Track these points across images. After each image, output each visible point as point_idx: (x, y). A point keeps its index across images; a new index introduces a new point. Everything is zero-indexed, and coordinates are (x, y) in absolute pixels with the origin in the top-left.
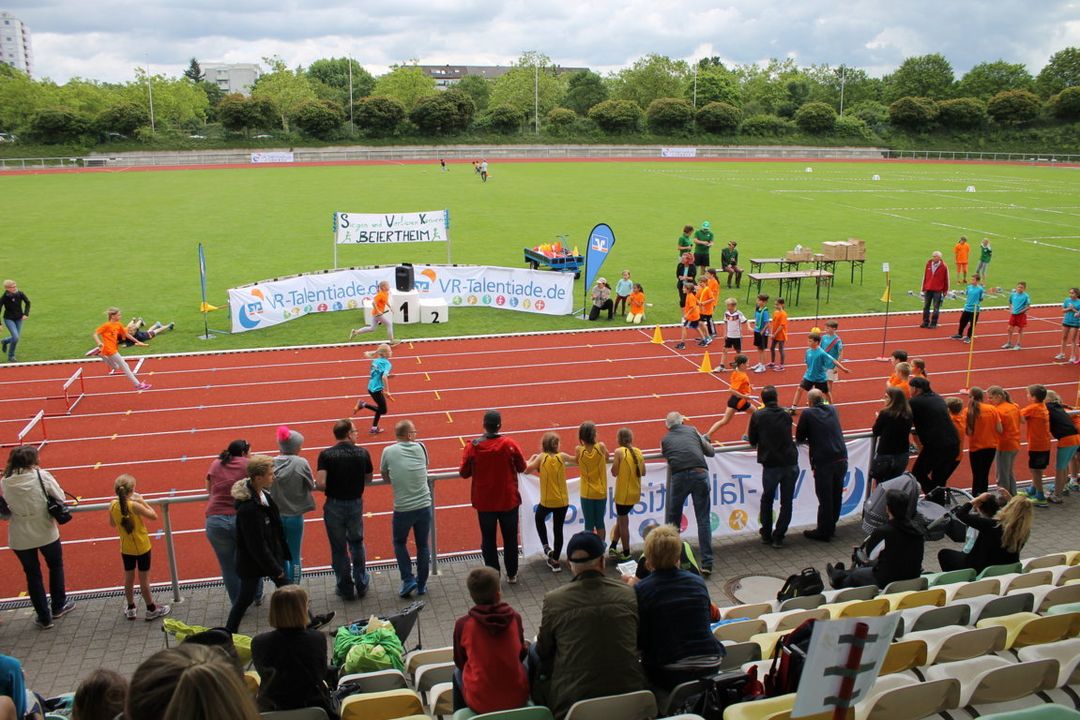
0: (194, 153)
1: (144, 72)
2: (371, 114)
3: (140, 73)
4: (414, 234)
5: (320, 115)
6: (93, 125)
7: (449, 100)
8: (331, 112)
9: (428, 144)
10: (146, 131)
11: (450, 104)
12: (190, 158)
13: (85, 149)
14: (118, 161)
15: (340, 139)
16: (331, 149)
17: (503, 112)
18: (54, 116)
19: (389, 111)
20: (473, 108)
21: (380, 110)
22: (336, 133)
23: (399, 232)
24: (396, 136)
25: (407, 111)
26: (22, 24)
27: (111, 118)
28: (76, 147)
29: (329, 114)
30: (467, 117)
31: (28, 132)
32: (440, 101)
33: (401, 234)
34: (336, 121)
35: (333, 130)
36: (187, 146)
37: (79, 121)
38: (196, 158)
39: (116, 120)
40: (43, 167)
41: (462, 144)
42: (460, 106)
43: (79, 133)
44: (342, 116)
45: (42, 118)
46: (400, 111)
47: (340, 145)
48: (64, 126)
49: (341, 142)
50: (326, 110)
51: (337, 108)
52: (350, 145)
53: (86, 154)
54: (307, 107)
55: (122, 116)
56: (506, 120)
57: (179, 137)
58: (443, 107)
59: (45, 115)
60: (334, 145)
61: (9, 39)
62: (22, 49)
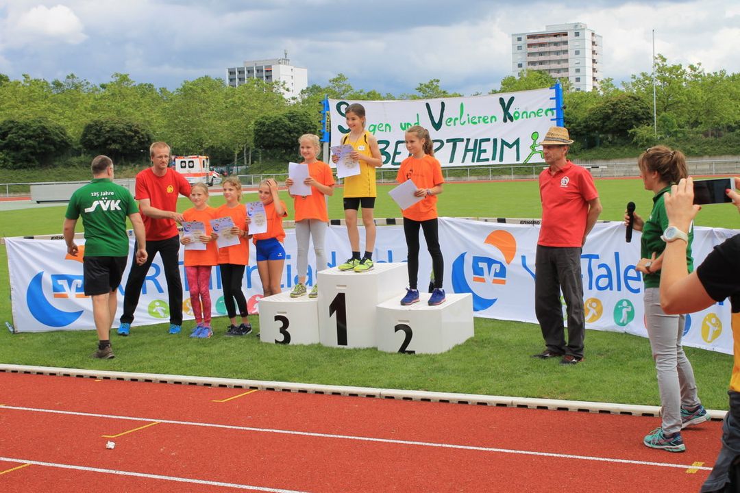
0: (706, 159)
1: (664, 60)
3: (659, 61)
4: (487, 146)
6: (579, 125)
10: (642, 131)
12: (699, 167)
14: (603, 170)
23: (455, 142)
26: (593, 34)
27: (602, 116)
33: (461, 147)
36: (697, 150)
38: (707, 167)
39: (607, 117)
40: (512, 177)
55: (615, 112)
57: (688, 140)
61: (577, 53)
62: (589, 63)
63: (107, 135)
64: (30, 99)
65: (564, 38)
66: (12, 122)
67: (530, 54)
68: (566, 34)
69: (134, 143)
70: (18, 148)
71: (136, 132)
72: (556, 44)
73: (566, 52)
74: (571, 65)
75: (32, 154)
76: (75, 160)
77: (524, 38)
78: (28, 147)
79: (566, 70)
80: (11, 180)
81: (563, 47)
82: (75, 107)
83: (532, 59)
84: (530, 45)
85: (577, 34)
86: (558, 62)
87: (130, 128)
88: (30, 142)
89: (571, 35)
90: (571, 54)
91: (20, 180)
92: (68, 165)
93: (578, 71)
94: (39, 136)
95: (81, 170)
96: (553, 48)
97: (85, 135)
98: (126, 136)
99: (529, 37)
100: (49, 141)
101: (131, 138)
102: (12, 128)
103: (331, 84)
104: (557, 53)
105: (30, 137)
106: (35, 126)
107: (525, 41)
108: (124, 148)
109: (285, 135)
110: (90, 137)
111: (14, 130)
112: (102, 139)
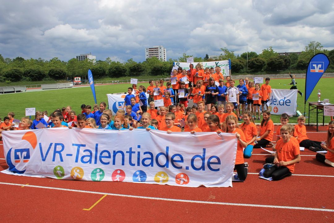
2: (254, 64)
5: (237, 65)
7: (281, 58)
8: (241, 63)
9: (273, 74)
11: (281, 60)
13: (166, 76)
15: (244, 72)
16: (240, 76)
17: (301, 62)
18: (158, 67)
19: (260, 63)
20: (290, 61)
21: (257, 62)
22: (242, 70)
24: (263, 71)
25: (266, 63)
26: (164, 48)
28: (163, 76)
29: (240, 64)
30: (288, 64)
31: (150, 72)
32: (278, 58)
34: (242, 66)
35: (241, 69)
37: (164, 68)
41: (286, 73)
42: (285, 60)
43: (164, 72)
44: (244, 65)
45: (155, 67)
46: (264, 62)
47: (243, 74)
48: (160, 70)
49: (244, 73)
50: (239, 63)
51: (243, 62)
52: (246, 74)
53: (165, 78)
54: (233, 62)
56: (302, 64)
58: (279, 61)
59: (155, 66)
60: (241, 75)
61: (160, 52)
62: (163, 55)
63: (55, 73)
64: (32, 65)
65: (157, 49)
66: (31, 70)
67: (150, 53)
68: (158, 48)
69: (62, 74)
70: (33, 76)
71: (62, 72)
72: (155, 50)
73: (158, 52)
74: (159, 55)
75: (37, 77)
76: (47, 79)
77: (148, 49)
78: (35, 76)
79: (158, 56)
80: (32, 84)
81: (157, 51)
82: (43, 66)
83: (150, 54)
84: (149, 51)
85: (160, 48)
86: (156, 55)
87: (61, 70)
88: (36, 74)
89: (159, 48)
90: (159, 53)
91: (34, 84)
92: (45, 80)
93: (161, 57)
94: (38, 73)
95: (48, 81)
96: (155, 51)
97: (49, 73)
98: (60, 73)
99: (149, 49)
100: (41, 74)
101: (61, 73)
102: (31, 71)
103: (106, 60)
104: (156, 52)
105: (36, 73)
106: (37, 71)
107: (148, 50)
108: (59, 76)
109: (99, 72)
110: (51, 73)
111: (32, 72)
112: (54, 74)
